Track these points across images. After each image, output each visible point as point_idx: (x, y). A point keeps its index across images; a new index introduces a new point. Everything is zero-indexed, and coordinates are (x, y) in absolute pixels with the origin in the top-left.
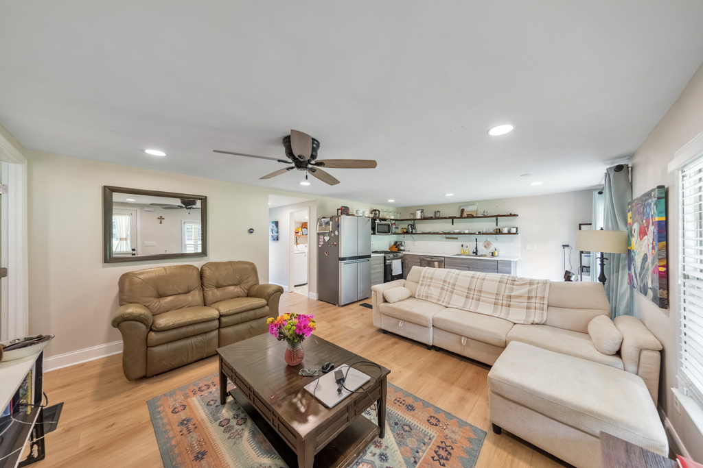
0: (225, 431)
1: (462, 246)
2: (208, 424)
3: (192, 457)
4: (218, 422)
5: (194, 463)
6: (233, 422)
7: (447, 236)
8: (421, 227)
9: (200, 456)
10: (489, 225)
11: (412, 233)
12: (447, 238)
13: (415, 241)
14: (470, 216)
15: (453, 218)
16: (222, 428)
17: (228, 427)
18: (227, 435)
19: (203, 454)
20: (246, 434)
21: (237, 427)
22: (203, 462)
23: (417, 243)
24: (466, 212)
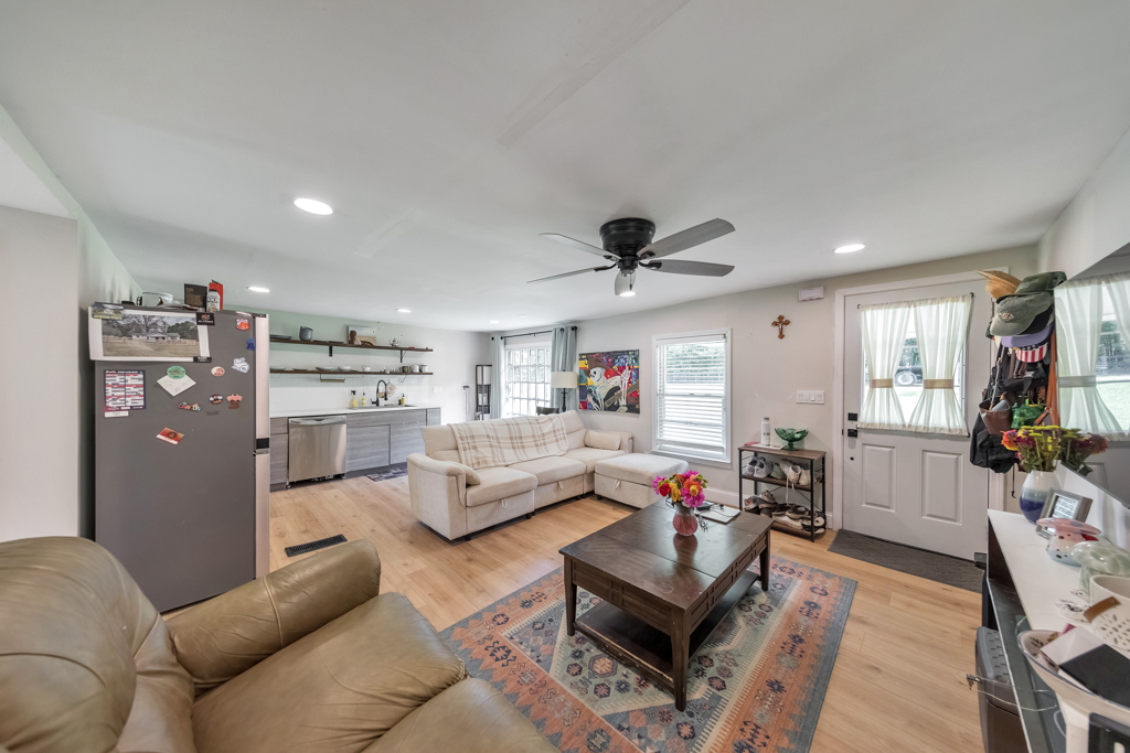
0: (730, 675)
1: (354, 392)
2: (731, 705)
3: (784, 695)
4: (720, 693)
5: (786, 688)
6: (711, 672)
7: (324, 376)
9: (776, 687)
10: (390, 361)
12: (322, 380)
14: (367, 345)
15: (331, 345)
16: (727, 681)
17: (721, 674)
18: (734, 669)
19: (771, 684)
20: (721, 648)
21: (717, 663)
22: (779, 678)
24: (360, 337)
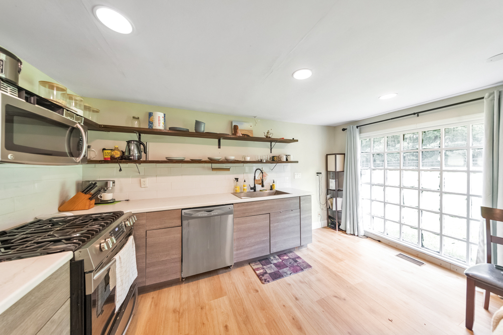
1: (237, 179)
8: (157, 148)
10: (261, 151)
11: (138, 161)
12: (213, 169)
13: (144, 176)
15: (219, 137)
23: (148, 181)
24: (241, 130)
